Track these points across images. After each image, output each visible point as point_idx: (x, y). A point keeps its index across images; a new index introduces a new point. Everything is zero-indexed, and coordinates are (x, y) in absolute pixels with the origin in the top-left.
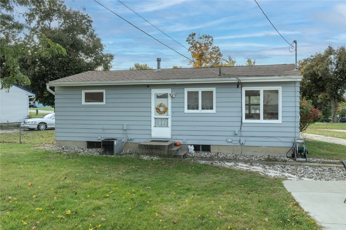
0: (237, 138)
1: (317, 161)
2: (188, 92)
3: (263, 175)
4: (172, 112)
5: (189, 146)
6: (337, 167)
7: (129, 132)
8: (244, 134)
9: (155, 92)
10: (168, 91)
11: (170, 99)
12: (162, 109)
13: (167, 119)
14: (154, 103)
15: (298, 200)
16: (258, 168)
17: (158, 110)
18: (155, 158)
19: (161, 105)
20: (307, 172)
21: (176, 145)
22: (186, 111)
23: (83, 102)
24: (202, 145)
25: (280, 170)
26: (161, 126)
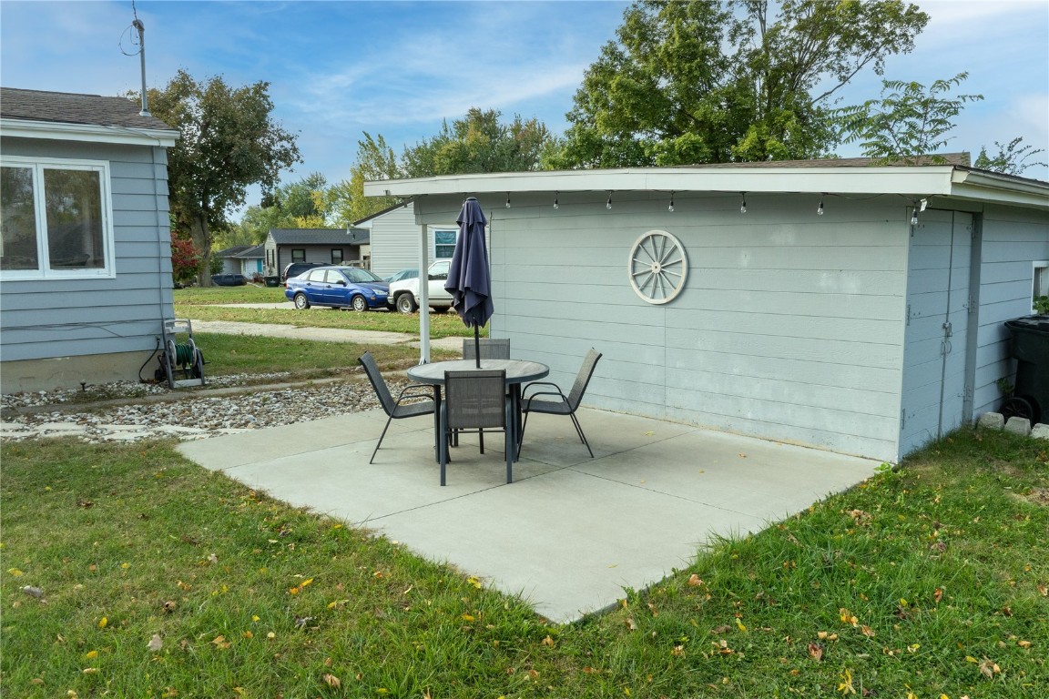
1: (234, 382)
3: (96, 442)
6: (293, 388)
15: (256, 485)
16: (63, 428)
20: (223, 413)
25: (141, 421)
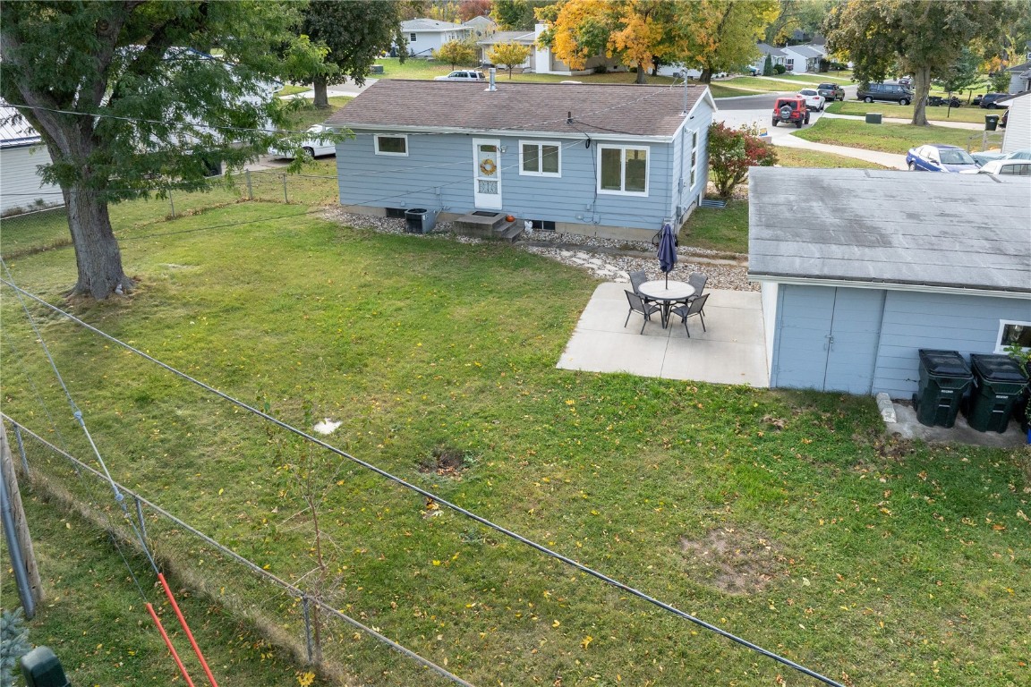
0: (590, 215)
2: (524, 146)
4: (503, 173)
5: (526, 223)
7: (444, 197)
8: (599, 209)
9: (476, 142)
10: (497, 143)
11: (498, 154)
12: (488, 167)
13: (496, 182)
14: (477, 157)
17: (483, 168)
18: (476, 241)
19: (486, 162)
21: (507, 219)
22: (522, 172)
23: (377, 151)
24: (545, 222)
26: (488, 192)
